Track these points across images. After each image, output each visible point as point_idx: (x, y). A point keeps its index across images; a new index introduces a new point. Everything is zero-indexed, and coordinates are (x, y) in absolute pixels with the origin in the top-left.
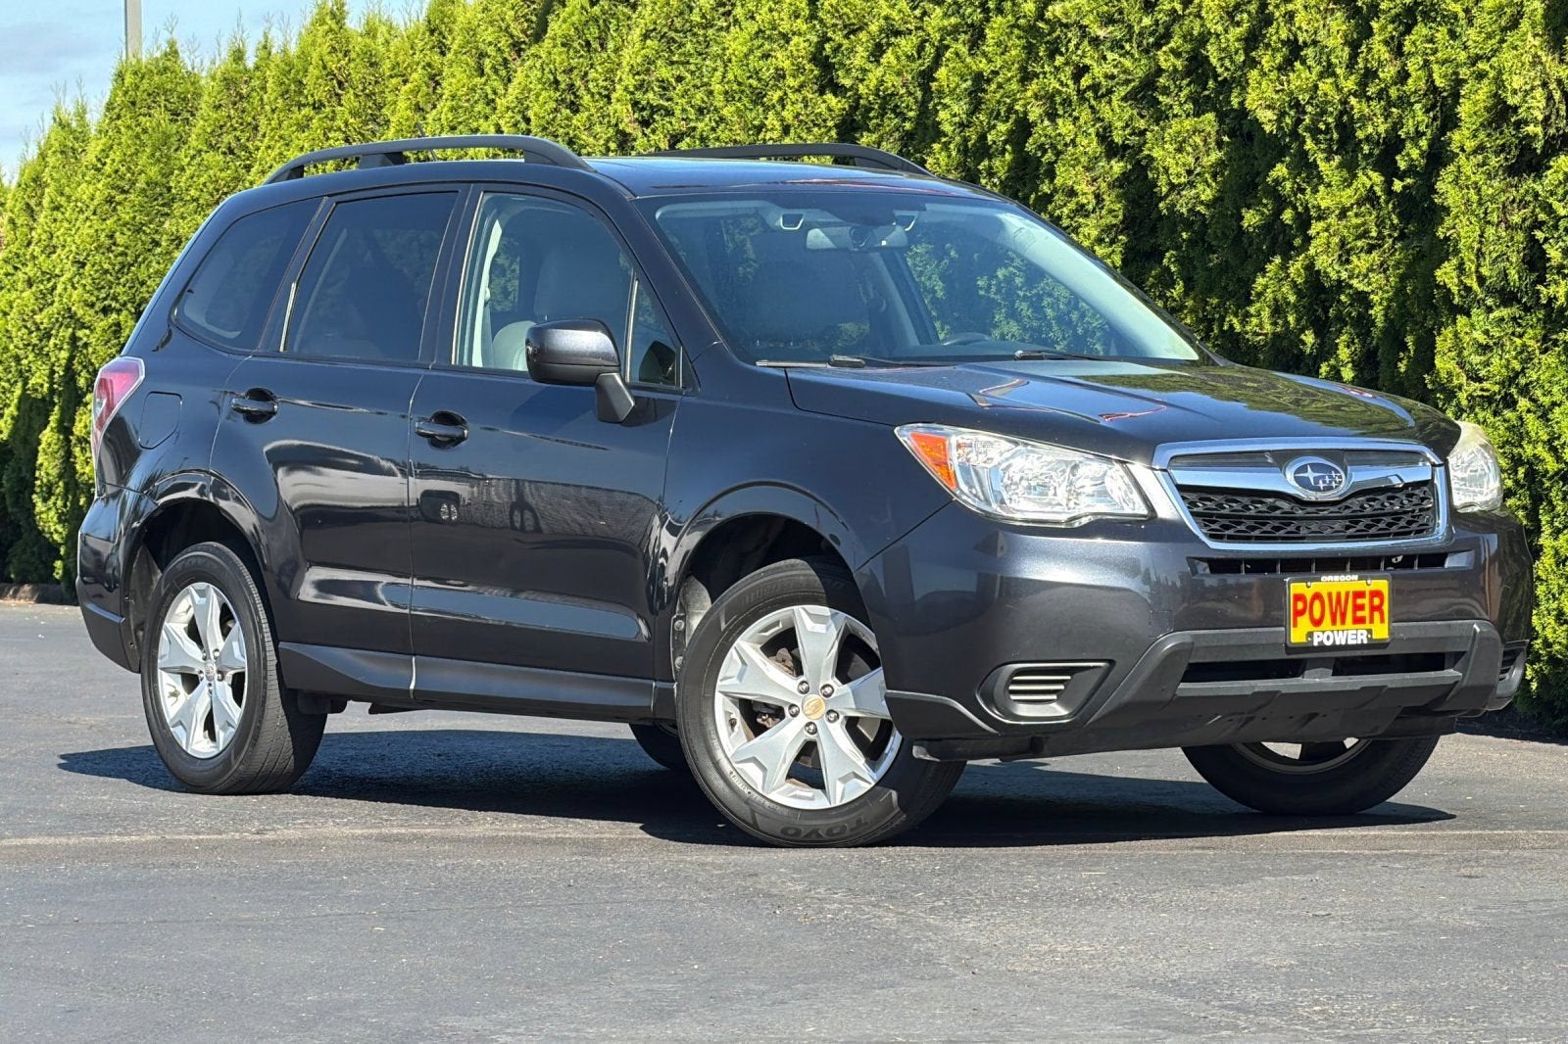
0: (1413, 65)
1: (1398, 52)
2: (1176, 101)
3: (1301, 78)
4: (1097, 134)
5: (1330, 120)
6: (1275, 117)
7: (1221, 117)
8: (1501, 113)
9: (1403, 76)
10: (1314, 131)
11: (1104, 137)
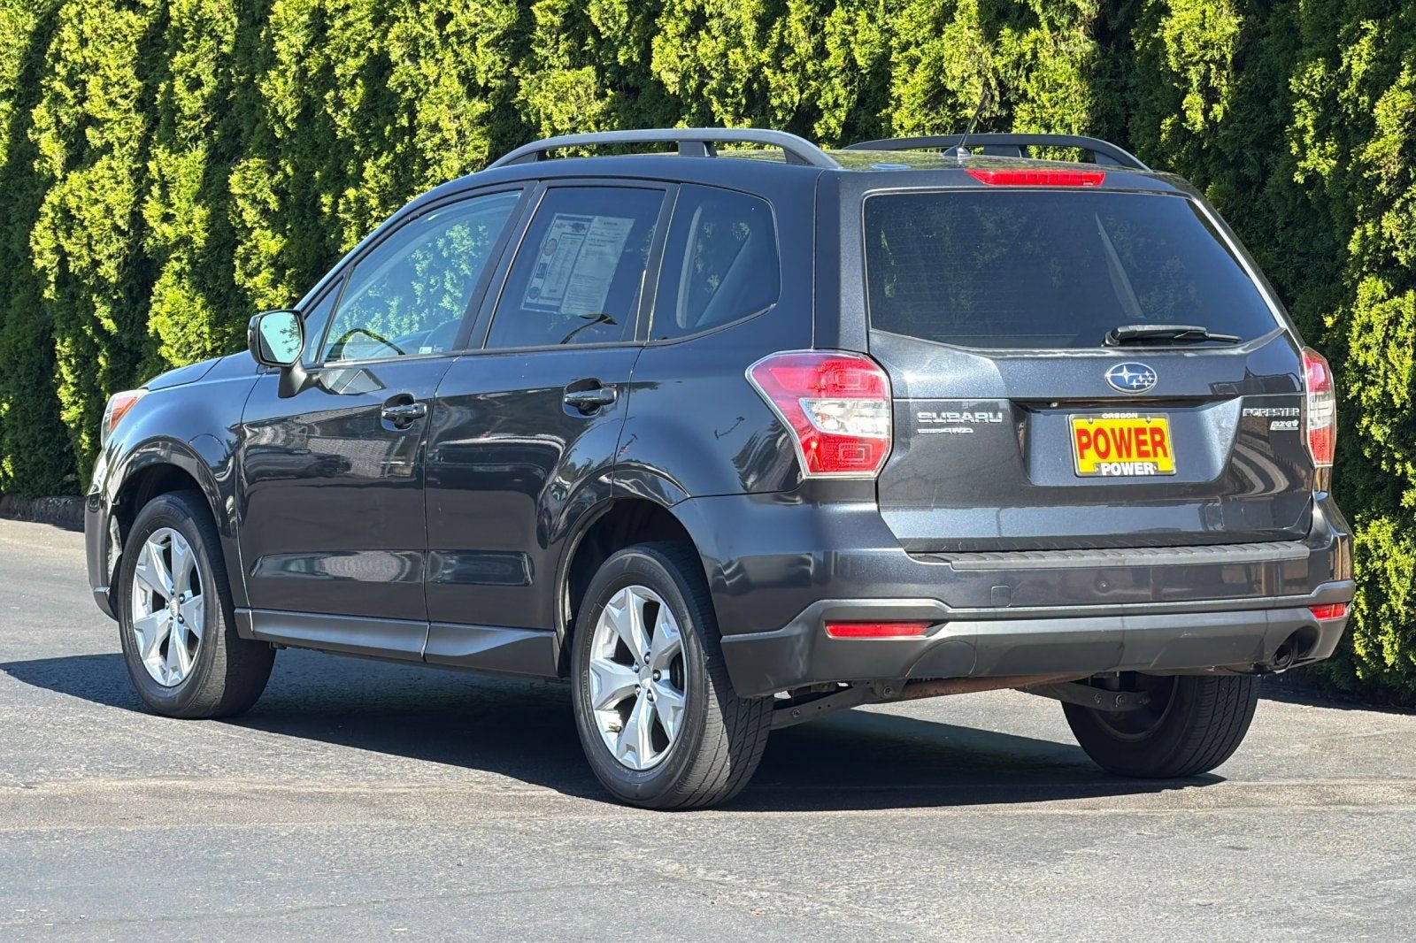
0: (831, 44)
1: (814, 29)
2: (555, 53)
3: (707, 47)
4: (459, 76)
5: (738, 86)
6: (677, 80)
7: (601, 72)
8: (937, 95)
9: (821, 52)
10: (721, 94)
11: (467, 78)
